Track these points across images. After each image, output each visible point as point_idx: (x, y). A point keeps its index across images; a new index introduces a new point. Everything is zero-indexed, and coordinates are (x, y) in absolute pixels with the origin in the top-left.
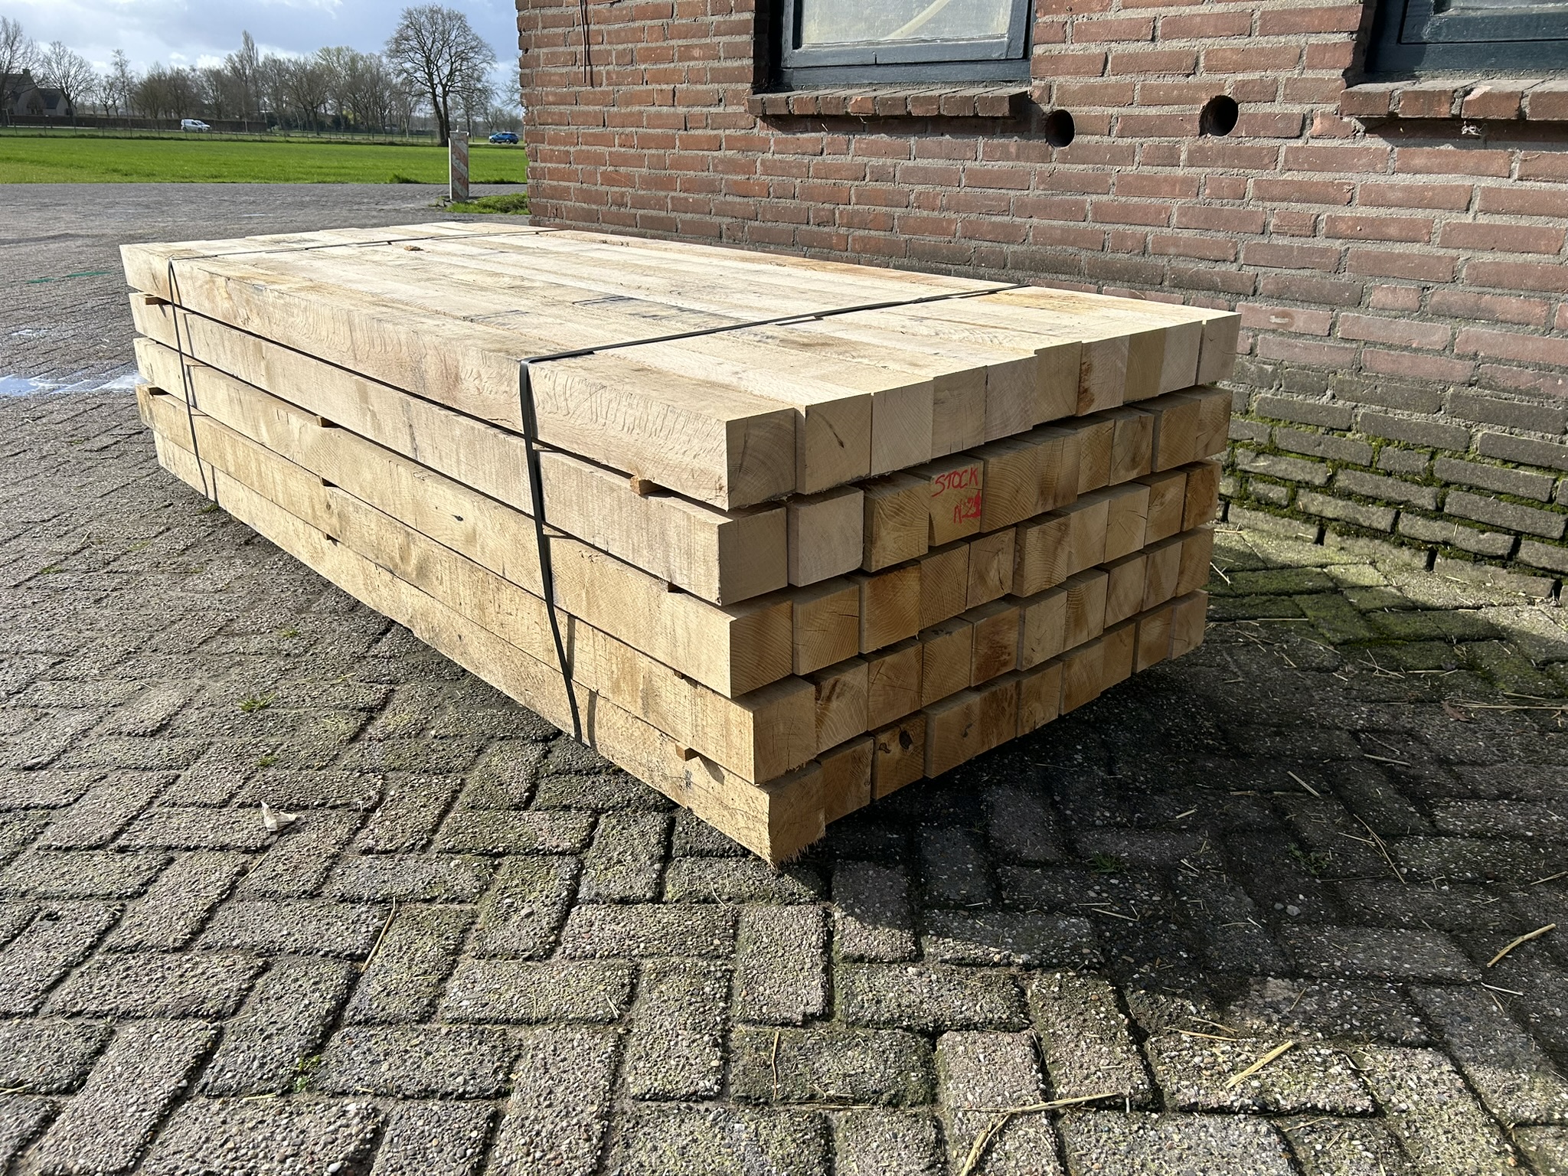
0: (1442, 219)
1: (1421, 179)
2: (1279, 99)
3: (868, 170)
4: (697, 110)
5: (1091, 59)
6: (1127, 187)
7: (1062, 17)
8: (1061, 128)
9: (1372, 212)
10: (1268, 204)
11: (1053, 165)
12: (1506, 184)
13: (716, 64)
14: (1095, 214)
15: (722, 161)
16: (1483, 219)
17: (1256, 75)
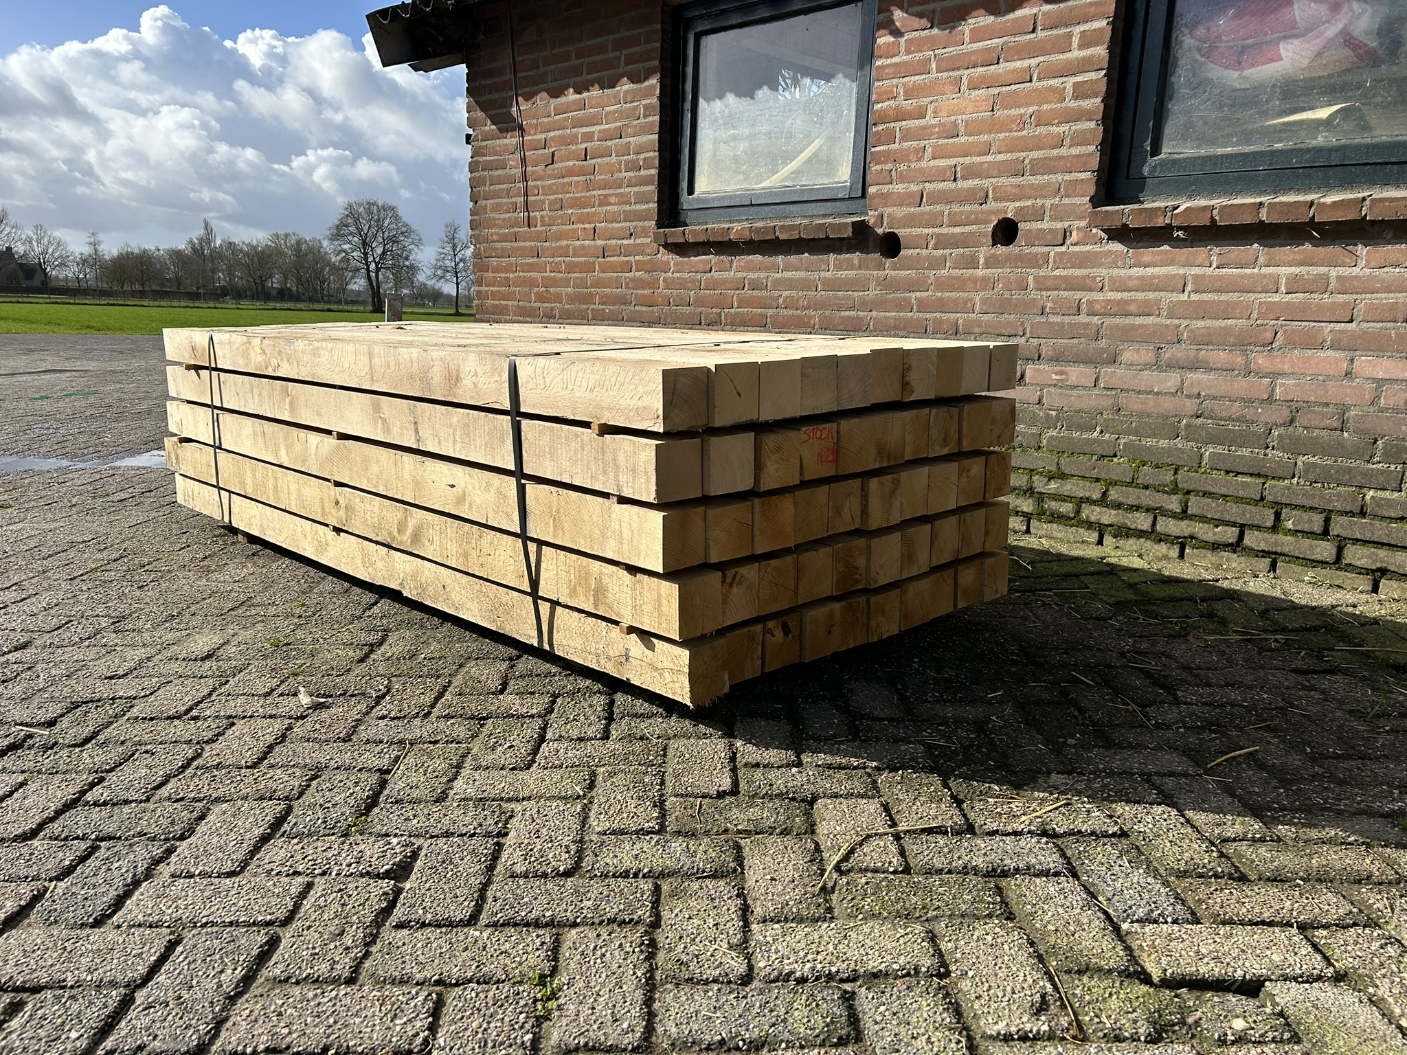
0: (1167, 298)
1: (1150, 271)
2: (1047, 218)
3: (746, 282)
4: (613, 242)
5: (912, 194)
6: (941, 285)
7: (889, 166)
8: (891, 246)
9: (1118, 296)
10: (1044, 293)
11: (887, 272)
12: (1209, 271)
13: (628, 208)
14: (919, 306)
15: (632, 280)
16: (1194, 297)
17: (1029, 203)
